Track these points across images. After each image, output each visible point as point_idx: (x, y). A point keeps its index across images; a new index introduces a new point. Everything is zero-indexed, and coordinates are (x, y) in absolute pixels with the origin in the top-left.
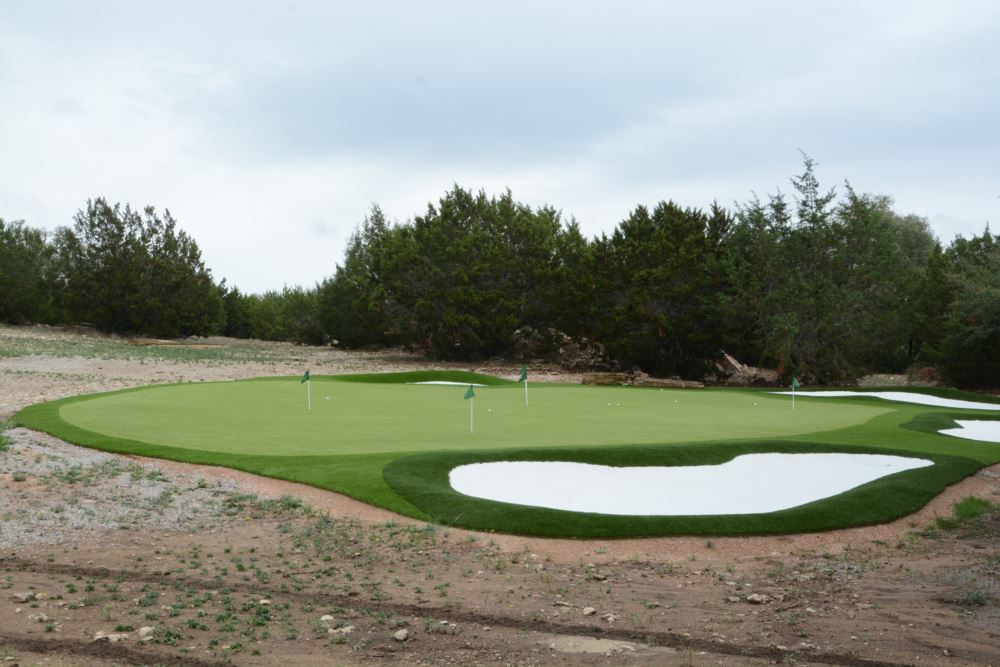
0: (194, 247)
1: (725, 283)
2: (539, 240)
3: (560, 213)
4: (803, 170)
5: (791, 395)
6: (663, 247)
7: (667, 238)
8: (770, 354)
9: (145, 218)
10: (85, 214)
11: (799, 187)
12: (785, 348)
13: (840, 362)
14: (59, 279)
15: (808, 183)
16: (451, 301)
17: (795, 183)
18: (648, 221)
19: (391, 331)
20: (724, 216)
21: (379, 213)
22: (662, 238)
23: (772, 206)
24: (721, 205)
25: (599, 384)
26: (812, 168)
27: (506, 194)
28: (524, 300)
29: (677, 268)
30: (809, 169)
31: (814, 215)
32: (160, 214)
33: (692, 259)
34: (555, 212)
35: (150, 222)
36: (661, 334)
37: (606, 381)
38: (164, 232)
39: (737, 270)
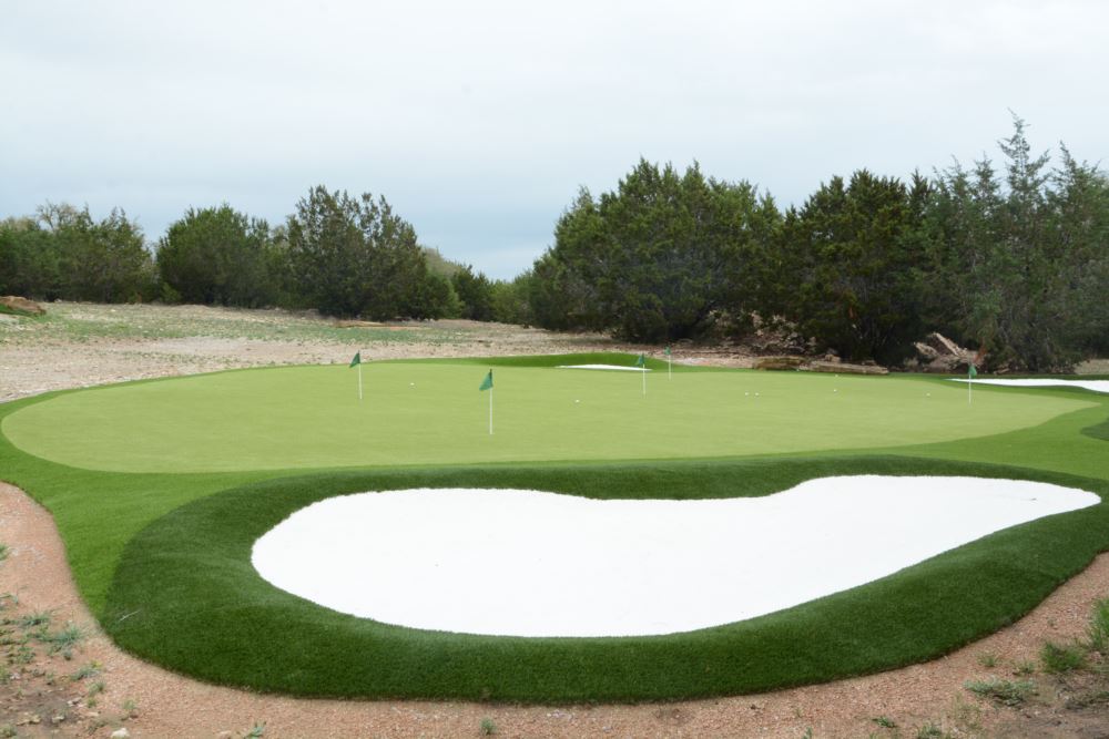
0: (411, 232)
1: (921, 259)
2: (727, 215)
3: (756, 188)
4: (1013, 132)
5: (968, 383)
6: (855, 219)
7: (860, 209)
8: (971, 337)
9: (362, 205)
10: (307, 203)
11: (1007, 151)
12: (988, 329)
13: (1052, 347)
14: (285, 265)
15: (1018, 146)
16: (633, 280)
17: (1003, 147)
18: (842, 194)
19: (576, 311)
20: (925, 187)
21: (588, 194)
22: (853, 210)
23: (979, 173)
24: (923, 174)
25: (769, 369)
26: (1023, 129)
27: (693, 166)
28: (710, 279)
29: (869, 242)
30: (1019, 131)
31: (1024, 182)
32: (376, 200)
33: (886, 232)
34: (750, 187)
35: (367, 208)
36: (852, 315)
37: (778, 365)
38: (380, 218)
39: (934, 243)
